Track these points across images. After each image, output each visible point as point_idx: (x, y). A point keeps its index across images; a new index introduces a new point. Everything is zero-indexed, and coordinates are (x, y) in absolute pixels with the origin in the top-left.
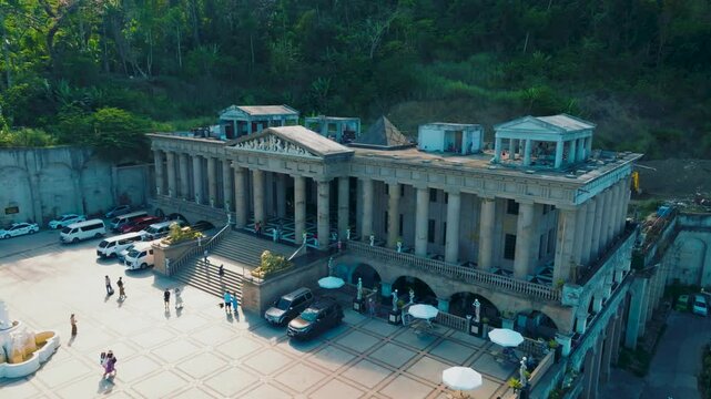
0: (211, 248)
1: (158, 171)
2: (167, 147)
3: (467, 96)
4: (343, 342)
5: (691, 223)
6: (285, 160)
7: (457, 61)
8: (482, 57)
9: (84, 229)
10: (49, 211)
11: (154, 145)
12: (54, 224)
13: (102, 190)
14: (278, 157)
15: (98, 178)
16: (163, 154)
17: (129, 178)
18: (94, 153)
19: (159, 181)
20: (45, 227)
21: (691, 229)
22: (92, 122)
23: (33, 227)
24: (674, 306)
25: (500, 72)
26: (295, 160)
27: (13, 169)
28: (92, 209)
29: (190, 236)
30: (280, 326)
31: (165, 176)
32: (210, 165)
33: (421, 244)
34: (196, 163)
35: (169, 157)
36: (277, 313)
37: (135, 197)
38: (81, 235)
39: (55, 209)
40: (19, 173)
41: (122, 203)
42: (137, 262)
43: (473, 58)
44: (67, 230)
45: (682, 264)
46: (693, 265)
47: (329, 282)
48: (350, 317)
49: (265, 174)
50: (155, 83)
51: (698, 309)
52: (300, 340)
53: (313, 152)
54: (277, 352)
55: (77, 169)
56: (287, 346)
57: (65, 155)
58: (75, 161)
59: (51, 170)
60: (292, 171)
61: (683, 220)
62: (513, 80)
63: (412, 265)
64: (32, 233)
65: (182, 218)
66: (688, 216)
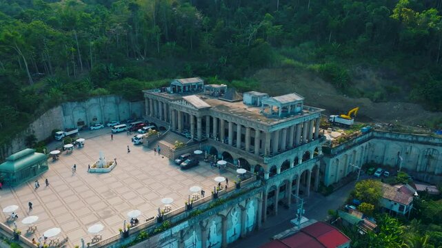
0: (161, 138)
1: (147, 105)
2: (150, 97)
3: (292, 67)
4: (196, 170)
5: (379, 135)
6: (188, 109)
7: (294, 46)
8: (306, 44)
9: (120, 128)
10: (107, 120)
11: (146, 95)
12: (109, 125)
13: (126, 112)
14: (185, 108)
15: (124, 107)
16: (149, 99)
17: (136, 107)
18: (123, 98)
19: (147, 109)
20: (106, 126)
21: (377, 138)
22: (122, 85)
23: (102, 126)
24: (366, 173)
25: (313, 54)
26: (191, 109)
27: (95, 104)
28: (122, 119)
29: (155, 133)
30: (178, 164)
31: (149, 107)
32: (165, 105)
33: (230, 141)
34: (160, 104)
35: (150, 100)
36: (178, 161)
37: (138, 114)
38: (119, 130)
39: (109, 119)
40: (97, 106)
41: (133, 117)
42: (137, 141)
43: (301, 45)
44: (114, 128)
45: (375, 154)
46: (380, 154)
47: (197, 152)
48: (201, 163)
49: (181, 112)
50: (148, 62)
51: (376, 174)
52: (184, 168)
53: (196, 108)
54: (176, 172)
55: (117, 104)
56: (179, 170)
57: (113, 99)
58: (116, 100)
59: (108, 104)
60: (190, 113)
61: (375, 134)
62: (319, 58)
63: (226, 148)
64: (102, 128)
65: (155, 125)
66: (378, 132)
